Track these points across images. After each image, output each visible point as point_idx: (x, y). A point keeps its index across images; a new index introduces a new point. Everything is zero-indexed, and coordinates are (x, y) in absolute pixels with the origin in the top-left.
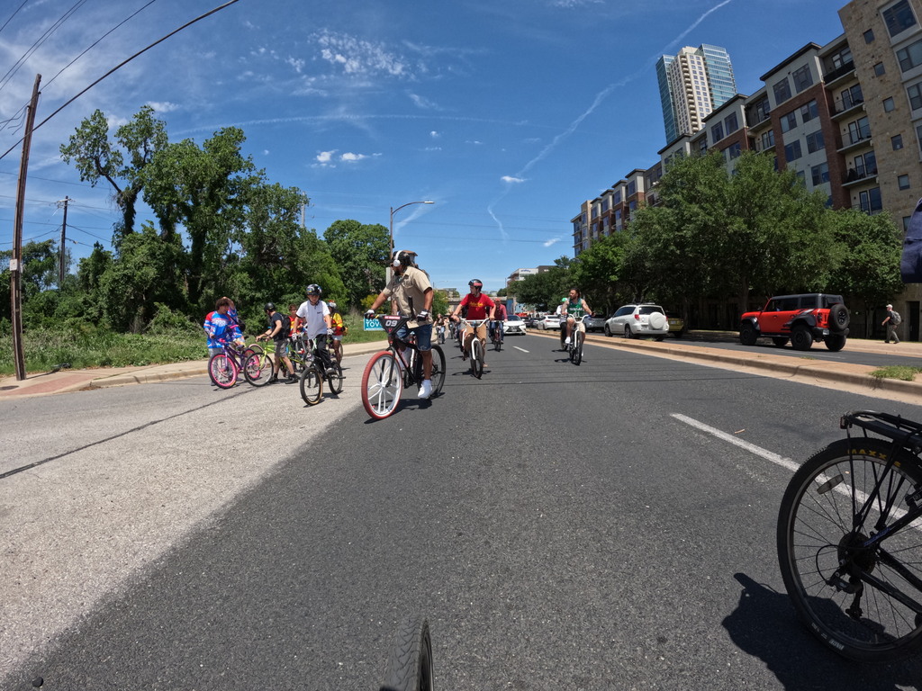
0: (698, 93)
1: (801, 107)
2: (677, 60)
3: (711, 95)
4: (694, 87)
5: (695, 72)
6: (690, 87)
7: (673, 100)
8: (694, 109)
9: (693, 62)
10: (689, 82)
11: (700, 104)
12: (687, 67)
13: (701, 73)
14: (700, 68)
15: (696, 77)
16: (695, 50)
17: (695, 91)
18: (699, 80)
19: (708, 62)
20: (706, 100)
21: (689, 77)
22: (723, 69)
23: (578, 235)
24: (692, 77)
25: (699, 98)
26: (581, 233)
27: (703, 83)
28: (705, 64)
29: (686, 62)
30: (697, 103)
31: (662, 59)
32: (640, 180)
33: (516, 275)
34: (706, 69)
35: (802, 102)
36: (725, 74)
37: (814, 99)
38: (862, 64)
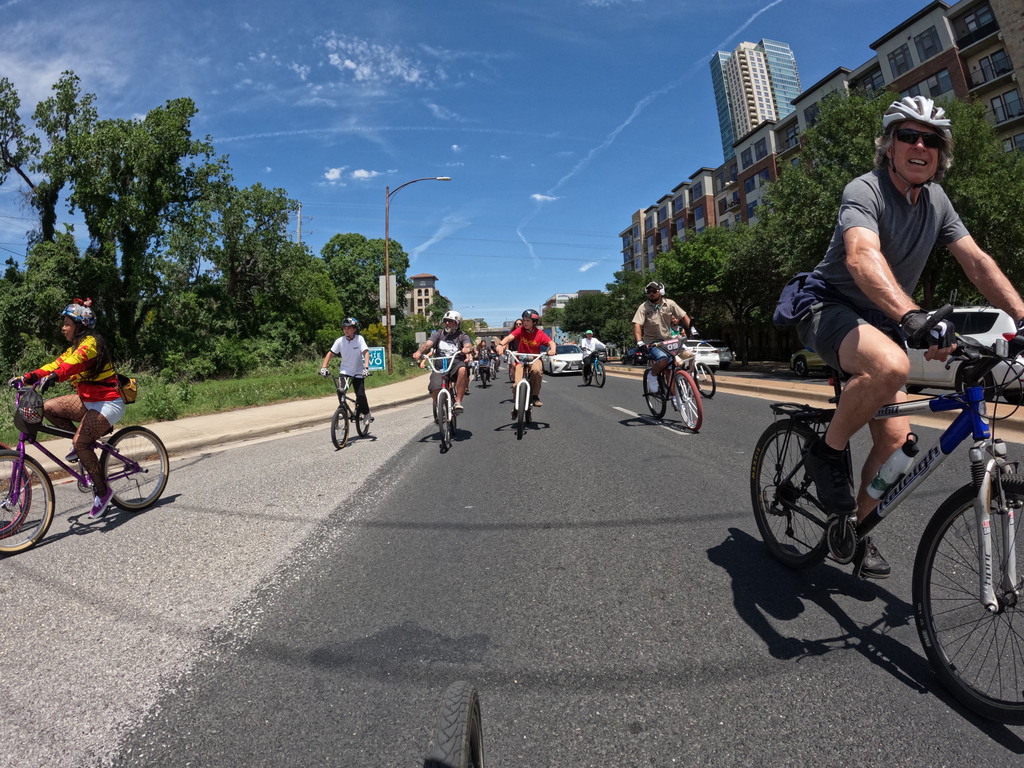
0: (759, 93)
1: (927, 78)
2: (734, 57)
3: (773, 95)
4: (754, 87)
5: (755, 70)
6: (750, 87)
7: (730, 101)
8: (754, 111)
9: (752, 59)
10: (749, 81)
11: (762, 105)
12: (745, 64)
13: (762, 71)
14: (761, 65)
15: (756, 76)
16: (754, 45)
17: (755, 91)
18: (759, 78)
19: (770, 59)
20: (768, 101)
21: (748, 75)
22: (786, 66)
23: (629, 251)
24: (752, 75)
25: (760, 99)
26: (632, 249)
27: (764, 83)
28: (766, 61)
29: (744, 58)
30: (757, 105)
31: (717, 56)
32: (708, 181)
33: (553, 301)
34: (767, 67)
35: (928, 72)
36: (789, 73)
37: (946, 68)
38: (1008, 24)
